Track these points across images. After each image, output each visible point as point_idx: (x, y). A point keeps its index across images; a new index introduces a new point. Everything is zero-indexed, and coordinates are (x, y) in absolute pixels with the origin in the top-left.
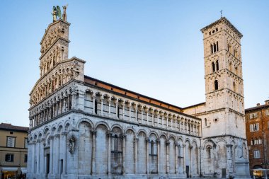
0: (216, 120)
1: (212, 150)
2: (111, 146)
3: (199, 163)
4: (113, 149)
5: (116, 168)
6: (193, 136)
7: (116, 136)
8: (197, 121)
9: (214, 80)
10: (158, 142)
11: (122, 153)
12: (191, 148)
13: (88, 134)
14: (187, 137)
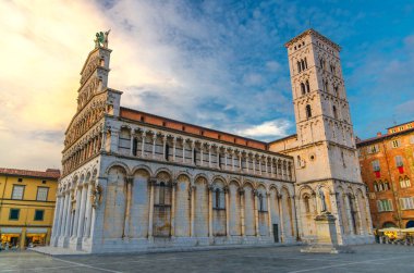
0: (312, 157)
1: (310, 201)
2: (155, 198)
3: (294, 220)
4: (158, 202)
5: (161, 229)
6: (281, 181)
7: (162, 184)
8: (287, 160)
9: (305, 104)
10: (226, 190)
11: (170, 206)
12: (279, 198)
13: (122, 182)
14: (272, 182)
